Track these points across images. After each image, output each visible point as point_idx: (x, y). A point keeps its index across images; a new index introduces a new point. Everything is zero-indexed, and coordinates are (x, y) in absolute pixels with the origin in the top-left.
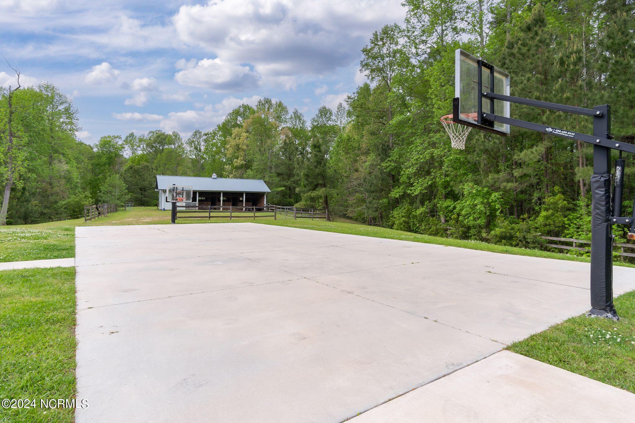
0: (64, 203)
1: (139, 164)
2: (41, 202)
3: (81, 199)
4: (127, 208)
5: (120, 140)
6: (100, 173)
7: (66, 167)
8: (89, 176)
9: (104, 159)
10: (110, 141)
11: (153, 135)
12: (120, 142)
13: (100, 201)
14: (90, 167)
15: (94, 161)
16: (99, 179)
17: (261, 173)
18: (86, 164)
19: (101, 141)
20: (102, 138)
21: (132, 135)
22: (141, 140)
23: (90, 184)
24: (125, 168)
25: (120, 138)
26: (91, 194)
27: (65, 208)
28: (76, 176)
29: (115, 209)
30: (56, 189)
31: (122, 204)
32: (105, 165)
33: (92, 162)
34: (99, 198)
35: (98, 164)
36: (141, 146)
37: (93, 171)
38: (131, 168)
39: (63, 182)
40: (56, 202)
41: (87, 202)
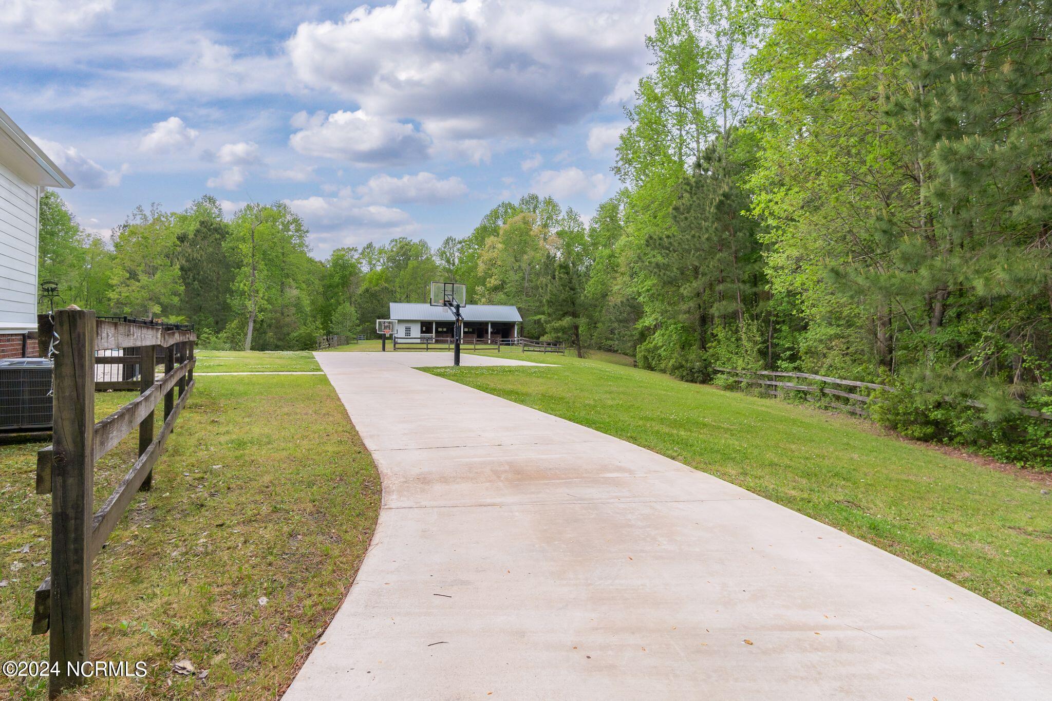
0: (295, 335)
1: (377, 285)
2: (275, 334)
3: (312, 331)
4: (359, 341)
5: (355, 253)
6: (332, 297)
7: (295, 292)
8: (321, 300)
9: (337, 279)
10: (344, 255)
11: (396, 245)
12: (356, 256)
13: (332, 333)
14: (321, 290)
15: (325, 281)
16: (331, 305)
17: (514, 296)
18: (316, 286)
19: (333, 255)
20: (334, 251)
21: (370, 246)
22: (381, 252)
23: (321, 310)
24: (360, 291)
25: (356, 250)
26: (322, 324)
27: (297, 341)
28: (306, 302)
29: (347, 342)
30: (287, 320)
31: (355, 336)
32: (338, 286)
33: (323, 283)
34: (331, 330)
35: (330, 286)
36: (382, 261)
37: (324, 294)
38: (367, 290)
39: (293, 310)
40: (288, 334)
41: (319, 334)
